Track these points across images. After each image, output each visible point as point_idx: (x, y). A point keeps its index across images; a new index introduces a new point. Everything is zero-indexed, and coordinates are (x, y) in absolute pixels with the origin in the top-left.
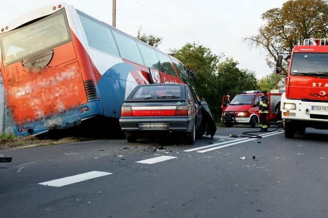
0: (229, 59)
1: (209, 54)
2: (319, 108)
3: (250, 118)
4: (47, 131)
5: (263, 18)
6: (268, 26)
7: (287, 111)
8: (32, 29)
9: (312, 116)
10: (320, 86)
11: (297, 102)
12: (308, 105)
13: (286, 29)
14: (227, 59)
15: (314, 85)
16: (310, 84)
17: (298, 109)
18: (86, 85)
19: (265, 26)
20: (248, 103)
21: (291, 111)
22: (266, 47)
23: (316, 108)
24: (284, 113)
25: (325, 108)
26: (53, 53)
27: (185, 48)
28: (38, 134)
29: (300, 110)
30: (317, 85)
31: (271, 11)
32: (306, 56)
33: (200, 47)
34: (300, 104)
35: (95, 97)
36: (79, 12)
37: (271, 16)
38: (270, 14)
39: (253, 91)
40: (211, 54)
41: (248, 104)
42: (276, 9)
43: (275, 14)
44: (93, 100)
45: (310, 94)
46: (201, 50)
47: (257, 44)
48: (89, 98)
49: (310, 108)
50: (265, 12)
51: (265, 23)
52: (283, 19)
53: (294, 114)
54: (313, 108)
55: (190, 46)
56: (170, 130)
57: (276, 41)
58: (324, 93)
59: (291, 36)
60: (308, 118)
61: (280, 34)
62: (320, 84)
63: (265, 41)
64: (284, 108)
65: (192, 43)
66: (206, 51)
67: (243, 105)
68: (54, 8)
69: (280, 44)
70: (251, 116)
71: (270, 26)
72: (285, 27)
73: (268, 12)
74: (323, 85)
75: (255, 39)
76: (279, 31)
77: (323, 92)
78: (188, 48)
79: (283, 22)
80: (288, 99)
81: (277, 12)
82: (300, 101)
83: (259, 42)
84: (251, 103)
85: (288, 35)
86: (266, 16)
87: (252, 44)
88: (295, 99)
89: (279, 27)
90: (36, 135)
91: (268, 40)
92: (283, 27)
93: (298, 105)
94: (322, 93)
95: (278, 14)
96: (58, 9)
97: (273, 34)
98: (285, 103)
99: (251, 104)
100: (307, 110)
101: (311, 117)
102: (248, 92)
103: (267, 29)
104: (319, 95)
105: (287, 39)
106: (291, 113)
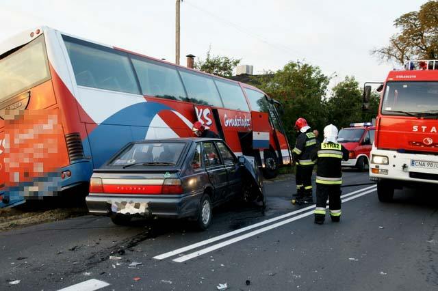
0: (350, 78)
1: (318, 73)
2: (422, 163)
3: (356, 160)
4: (25, 202)
5: (397, 24)
6: (402, 34)
7: (376, 166)
8: (7, 64)
9: (412, 174)
10: (424, 131)
11: (390, 153)
12: (407, 158)
13: (425, 37)
14: (347, 77)
15: (415, 129)
16: (410, 127)
17: (391, 164)
18: (69, 140)
19: (399, 35)
20: (354, 139)
21: (382, 167)
22: (399, 61)
23: (417, 164)
24: (372, 169)
25: (430, 164)
26: (30, 96)
27: (287, 68)
28: (15, 205)
29: (394, 166)
30: (420, 129)
31: (407, 16)
32: (405, 86)
33: (306, 65)
34: (395, 157)
35: (80, 157)
36: (66, 38)
37: (406, 22)
38: (405, 19)
39: (362, 124)
40: (321, 74)
41: (354, 142)
42: (414, 14)
43: (411, 19)
44: (77, 161)
45: (409, 142)
46: (307, 70)
47: (389, 58)
48: (71, 159)
49: (408, 163)
50: (399, 17)
51: (400, 30)
52: (422, 25)
53: (387, 171)
54: (413, 162)
55: (293, 65)
56: (155, 215)
57: (412, 53)
58: (430, 142)
59: (432, 46)
60: (406, 177)
61: (417, 44)
62: (424, 128)
63: (399, 54)
64: (372, 162)
65: (295, 62)
66: (314, 71)
67: (348, 143)
68: (32, 35)
69: (417, 56)
70: (357, 157)
71: (405, 34)
72: (425, 34)
73: (402, 17)
74: (428, 130)
75: (386, 51)
76: (417, 40)
77: (428, 139)
78: (290, 68)
79: (423, 29)
80: (378, 149)
81: (414, 17)
82: (395, 153)
83: (390, 55)
84: (358, 139)
85: (428, 45)
86: (401, 22)
87: (382, 58)
88: (388, 149)
89: (417, 35)
90: (12, 206)
91: (403, 52)
92: (422, 35)
93: (391, 158)
94: (426, 141)
95: (415, 19)
96: (36, 36)
97: (408, 45)
98: (373, 155)
99: (358, 141)
100: (405, 166)
101: (411, 176)
102: (356, 125)
103: (401, 39)
104: (422, 143)
105: (426, 49)
106: (382, 170)
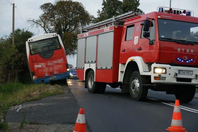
2: (184, 72)
5: (41, 8)
7: (159, 75)
11: (167, 66)
17: (168, 73)
21: (163, 75)
24: (155, 77)
25: (188, 72)
29: (170, 74)
30: (181, 50)
34: (170, 68)
38: (45, 6)
42: (50, 4)
53: (165, 78)
54: (179, 72)
64: (154, 73)
74: (185, 51)
75: (35, 21)
87: (33, 25)
98: (155, 68)
101: (177, 81)
106: (163, 77)
